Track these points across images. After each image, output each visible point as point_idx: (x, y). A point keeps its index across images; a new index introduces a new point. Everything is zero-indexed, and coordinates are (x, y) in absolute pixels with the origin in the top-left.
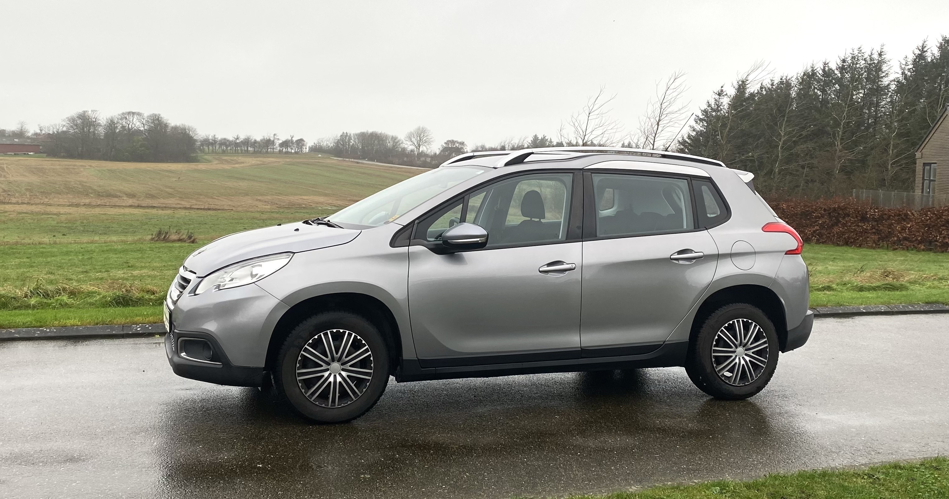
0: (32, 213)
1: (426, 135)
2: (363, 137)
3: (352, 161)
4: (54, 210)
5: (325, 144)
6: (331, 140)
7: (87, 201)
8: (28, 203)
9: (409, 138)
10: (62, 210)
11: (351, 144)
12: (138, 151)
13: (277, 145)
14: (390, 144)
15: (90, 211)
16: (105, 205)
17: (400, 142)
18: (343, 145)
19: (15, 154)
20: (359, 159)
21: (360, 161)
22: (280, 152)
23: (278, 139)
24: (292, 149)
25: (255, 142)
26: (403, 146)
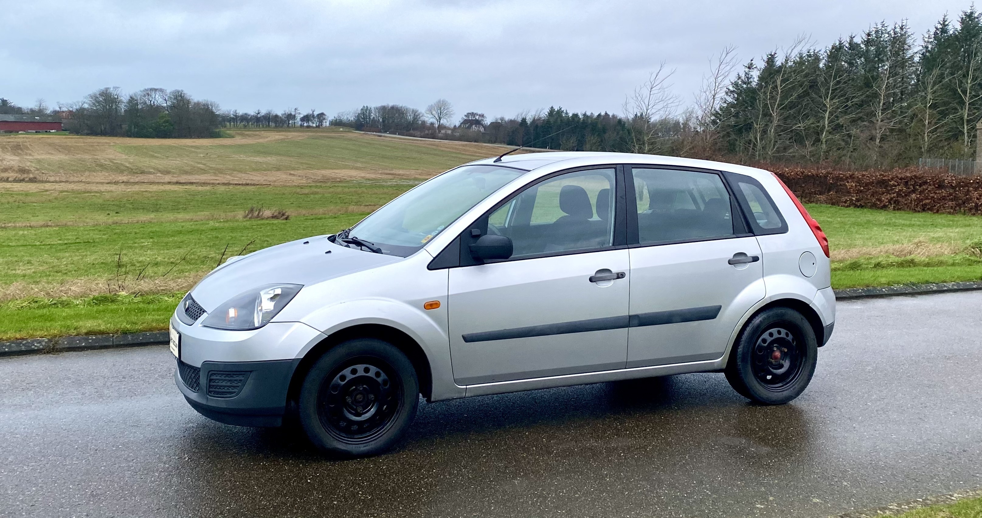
0: (73, 191)
1: (446, 107)
2: (383, 110)
3: (374, 135)
4: (94, 188)
5: (345, 118)
6: (351, 114)
7: (125, 178)
8: (66, 182)
9: (430, 110)
10: (103, 188)
11: (372, 117)
12: (162, 127)
13: (298, 119)
14: (410, 118)
15: (130, 188)
16: (144, 182)
17: (421, 115)
18: (364, 118)
19: (36, 132)
20: (380, 132)
21: (383, 134)
22: (302, 126)
23: (299, 113)
24: (313, 123)
25: (276, 116)
26: (423, 118)
